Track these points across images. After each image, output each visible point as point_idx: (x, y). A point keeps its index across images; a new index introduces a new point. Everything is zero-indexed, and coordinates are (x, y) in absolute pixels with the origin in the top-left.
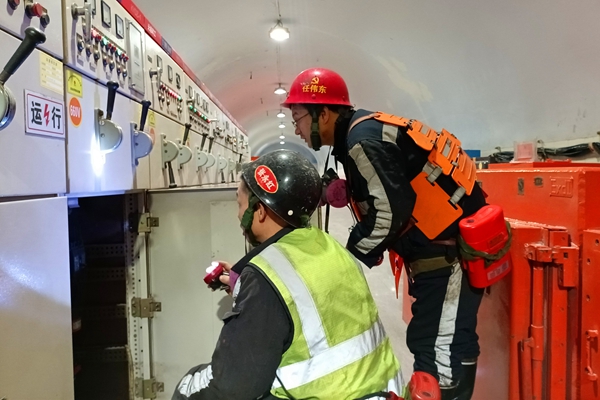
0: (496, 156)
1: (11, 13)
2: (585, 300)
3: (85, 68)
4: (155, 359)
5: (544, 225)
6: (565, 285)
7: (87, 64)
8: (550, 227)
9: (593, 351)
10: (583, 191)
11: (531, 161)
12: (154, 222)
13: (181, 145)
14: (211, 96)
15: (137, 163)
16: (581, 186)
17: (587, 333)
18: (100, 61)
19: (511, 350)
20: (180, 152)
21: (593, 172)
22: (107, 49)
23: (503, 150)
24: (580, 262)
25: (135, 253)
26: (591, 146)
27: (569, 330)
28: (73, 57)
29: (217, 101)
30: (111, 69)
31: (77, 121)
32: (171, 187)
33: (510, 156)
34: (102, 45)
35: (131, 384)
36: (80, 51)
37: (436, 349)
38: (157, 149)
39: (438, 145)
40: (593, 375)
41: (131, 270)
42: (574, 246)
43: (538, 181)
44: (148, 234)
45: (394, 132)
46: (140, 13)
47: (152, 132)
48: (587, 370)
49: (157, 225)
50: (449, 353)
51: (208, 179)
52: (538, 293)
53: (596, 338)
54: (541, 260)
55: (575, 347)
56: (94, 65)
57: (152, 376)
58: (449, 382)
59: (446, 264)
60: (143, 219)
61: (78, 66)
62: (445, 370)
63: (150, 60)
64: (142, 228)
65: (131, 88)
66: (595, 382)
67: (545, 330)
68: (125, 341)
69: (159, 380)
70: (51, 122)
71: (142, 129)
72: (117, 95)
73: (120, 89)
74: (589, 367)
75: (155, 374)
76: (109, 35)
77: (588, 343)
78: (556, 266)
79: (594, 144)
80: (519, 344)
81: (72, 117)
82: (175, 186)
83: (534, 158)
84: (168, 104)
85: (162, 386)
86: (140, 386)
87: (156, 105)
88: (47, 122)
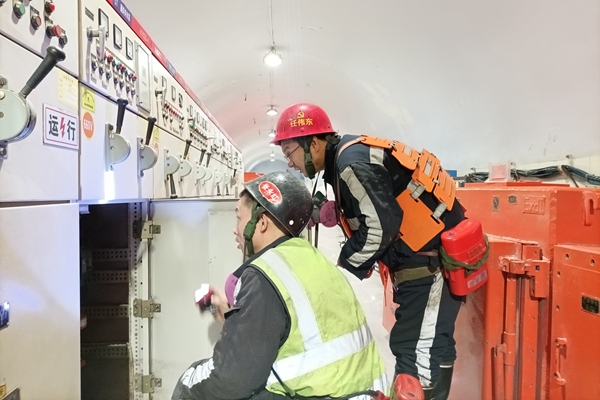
0: (471, 176)
1: (33, 33)
2: (555, 310)
3: (98, 86)
4: (154, 357)
5: (518, 240)
6: (536, 296)
7: (99, 82)
8: (523, 242)
9: (562, 357)
10: (554, 208)
11: (506, 181)
12: (156, 230)
13: (182, 159)
14: (210, 115)
15: (142, 175)
16: (552, 204)
17: (557, 341)
18: (112, 80)
19: (485, 355)
20: (181, 165)
21: (564, 192)
22: (118, 69)
23: (477, 171)
24: (551, 275)
25: (137, 258)
26: (560, 168)
27: (539, 337)
28: (88, 75)
29: (215, 121)
30: (121, 87)
31: (89, 134)
32: (172, 198)
33: (485, 176)
34: (113, 66)
35: (132, 379)
36: (94, 69)
37: (417, 352)
38: (161, 162)
39: (420, 165)
40: (561, 380)
41: (133, 273)
42: (545, 260)
43: (512, 199)
44: (150, 240)
45: (380, 154)
46: (148, 37)
47: (156, 146)
48: (556, 375)
49: (158, 232)
50: (429, 356)
51: (205, 191)
52: (511, 303)
53: (565, 346)
54: (514, 272)
55: (545, 354)
56: (105, 83)
57: (150, 373)
58: (428, 383)
59: (429, 273)
60: (146, 226)
61: (92, 83)
62: (425, 372)
63: (156, 80)
64: (145, 234)
65: (138, 106)
66: (563, 387)
67: (517, 337)
68: (126, 339)
69: (157, 376)
70: (66, 133)
71: (147, 143)
72: (126, 111)
73: (128, 106)
74: (558, 373)
75: (153, 370)
76: (120, 56)
77: (558, 350)
78: (529, 278)
79: (563, 167)
80: (493, 349)
81: (85, 130)
82: (176, 197)
83: (508, 178)
84: (171, 121)
85: (160, 381)
86: (139, 382)
87: (160, 122)
88: (63, 134)
